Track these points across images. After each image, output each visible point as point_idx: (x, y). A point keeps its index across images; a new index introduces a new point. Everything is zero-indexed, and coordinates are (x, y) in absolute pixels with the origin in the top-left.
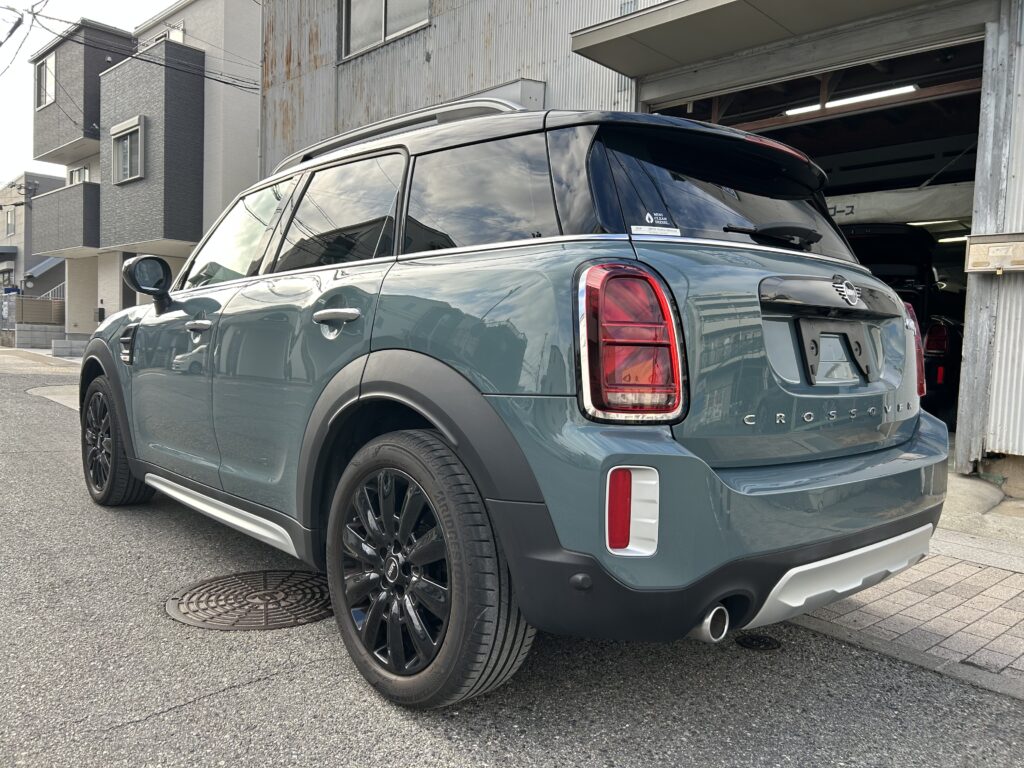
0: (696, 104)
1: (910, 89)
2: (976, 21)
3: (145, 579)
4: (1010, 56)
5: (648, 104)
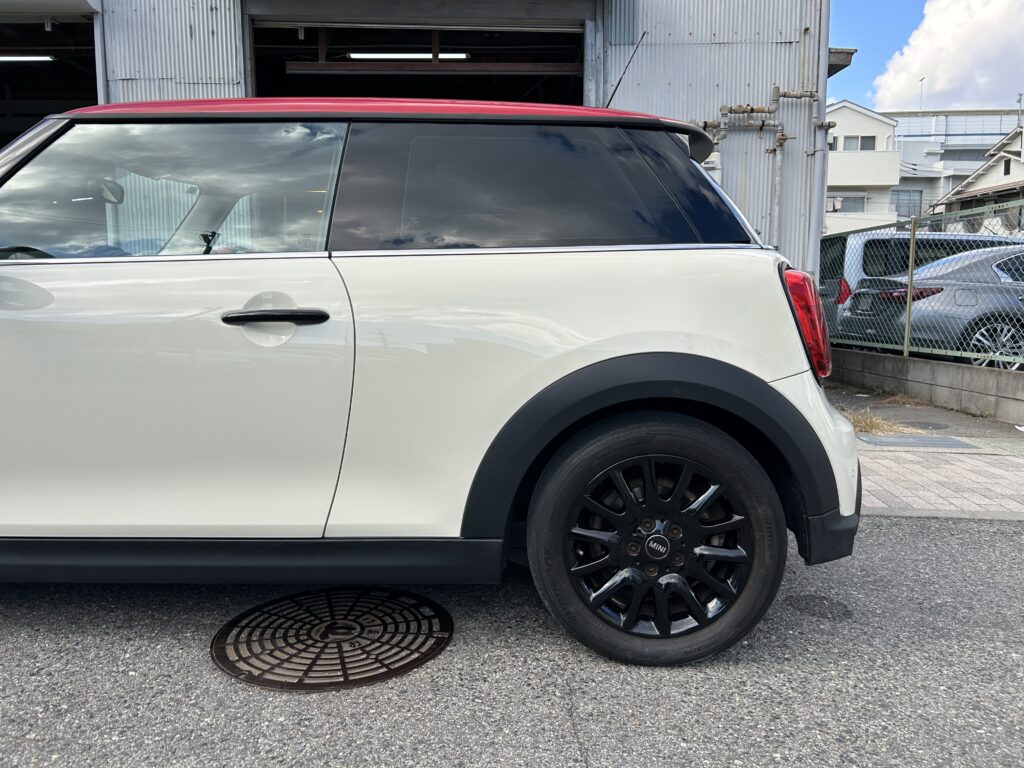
0: (307, 30)
1: (463, 56)
2: (578, 17)
3: (131, 673)
4: (605, 52)
5: (253, 19)
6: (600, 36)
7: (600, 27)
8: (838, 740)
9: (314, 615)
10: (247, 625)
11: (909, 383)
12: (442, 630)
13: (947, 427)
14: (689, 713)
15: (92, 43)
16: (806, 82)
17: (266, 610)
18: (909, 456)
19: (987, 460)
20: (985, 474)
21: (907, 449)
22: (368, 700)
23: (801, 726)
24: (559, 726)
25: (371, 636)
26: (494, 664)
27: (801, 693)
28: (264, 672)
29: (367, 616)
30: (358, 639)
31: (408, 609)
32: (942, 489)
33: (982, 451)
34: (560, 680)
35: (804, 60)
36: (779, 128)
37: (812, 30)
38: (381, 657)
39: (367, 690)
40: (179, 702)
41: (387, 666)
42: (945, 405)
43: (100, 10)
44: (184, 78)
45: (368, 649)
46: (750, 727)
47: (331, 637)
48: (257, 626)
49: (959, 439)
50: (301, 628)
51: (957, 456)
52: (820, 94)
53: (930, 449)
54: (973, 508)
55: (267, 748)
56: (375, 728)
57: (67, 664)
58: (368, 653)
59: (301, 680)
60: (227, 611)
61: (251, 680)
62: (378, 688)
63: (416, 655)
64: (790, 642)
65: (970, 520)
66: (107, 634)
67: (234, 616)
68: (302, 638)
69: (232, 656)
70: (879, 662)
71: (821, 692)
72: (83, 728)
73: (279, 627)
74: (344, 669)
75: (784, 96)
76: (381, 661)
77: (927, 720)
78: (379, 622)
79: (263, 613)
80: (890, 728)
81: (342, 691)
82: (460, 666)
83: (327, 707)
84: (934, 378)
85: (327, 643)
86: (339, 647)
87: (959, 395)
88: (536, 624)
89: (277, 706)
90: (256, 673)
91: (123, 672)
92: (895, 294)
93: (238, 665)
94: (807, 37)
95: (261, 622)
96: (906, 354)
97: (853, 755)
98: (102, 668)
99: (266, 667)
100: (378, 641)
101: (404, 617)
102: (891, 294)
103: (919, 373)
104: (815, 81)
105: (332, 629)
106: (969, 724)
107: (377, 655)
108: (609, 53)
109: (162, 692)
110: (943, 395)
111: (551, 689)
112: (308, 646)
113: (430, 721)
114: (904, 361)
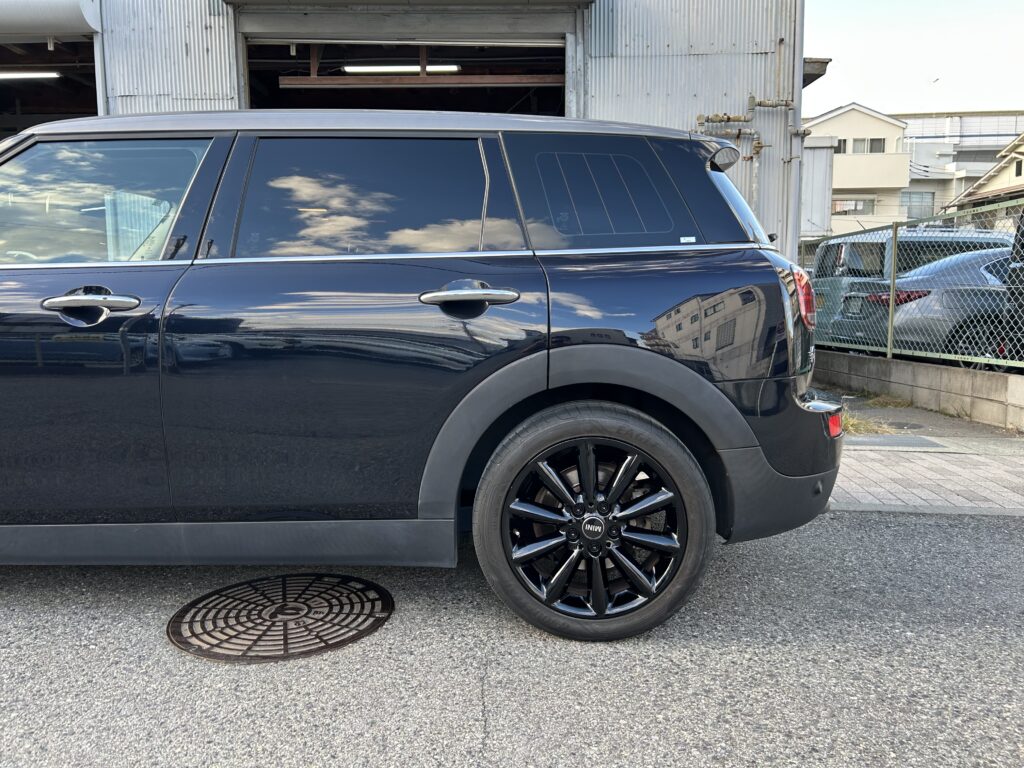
0: (298, 46)
1: (454, 68)
2: (558, 30)
3: (92, 647)
4: (585, 64)
5: (246, 37)
6: (580, 48)
7: (580, 40)
8: (720, 704)
9: (269, 599)
10: (204, 607)
11: (893, 386)
12: (383, 610)
13: (920, 427)
14: (591, 681)
15: (92, 60)
16: (781, 91)
17: (224, 593)
18: (872, 455)
19: (949, 458)
20: (942, 471)
21: (872, 448)
22: (302, 670)
23: (690, 691)
24: (470, 691)
25: (316, 616)
26: (422, 639)
27: (699, 665)
28: (213, 646)
29: (317, 598)
30: (305, 619)
31: (355, 593)
32: (894, 485)
33: (946, 450)
34: (479, 653)
35: (779, 70)
36: (756, 136)
37: (787, 40)
38: (321, 634)
39: (302, 662)
40: (131, 671)
41: (325, 641)
42: (925, 406)
43: (100, 30)
44: (180, 94)
45: (310, 627)
46: (644, 693)
47: (280, 617)
48: (214, 607)
49: (929, 438)
50: (254, 609)
51: (919, 454)
52: (795, 103)
53: (896, 448)
54: (919, 502)
55: (203, 708)
56: (303, 693)
57: (36, 638)
58: (311, 631)
59: (245, 652)
60: (188, 595)
61: (200, 653)
62: (312, 661)
63: (354, 632)
64: (702, 622)
65: (911, 514)
66: (76, 613)
67: (194, 598)
68: (252, 617)
69: (187, 633)
70: (780, 638)
71: (717, 664)
72: (42, 692)
73: (234, 608)
74: (286, 643)
75: (760, 105)
76: (320, 638)
77: (808, 688)
78: (326, 604)
79: (222, 596)
80: (770, 694)
81: (281, 662)
82: (391, 642)
83: (263, 675)
84: (914, 380)
85: (275, 622)
86: (285, 624)
87: (938, 396)
88: (470, 605)
89: (218, 676)
90: (205, 646)
91: (85, 645)
92: (883, 297)
93: (190, 640)
94: (783, 47)
95: (217, 604)
96: (889, 356)
97: (728, 717)
98: (66, 643)
99: (215, 642)
100: (321, 620)
101: (350, 600)
102: (880, 297)
103: (901, 374)
104: (791, 90)
105: (281, 610)
106: (845, 692)
107: (318, 633)
108: (589, 65)
109: (117, 663)
110: (923, 396)
111: (468, 661)
112: (257, 624)
113: (354, 687)
114: (888, 363)
